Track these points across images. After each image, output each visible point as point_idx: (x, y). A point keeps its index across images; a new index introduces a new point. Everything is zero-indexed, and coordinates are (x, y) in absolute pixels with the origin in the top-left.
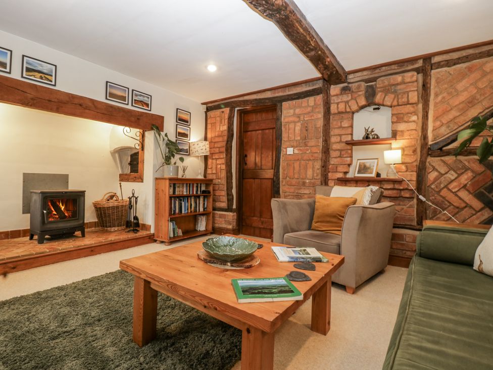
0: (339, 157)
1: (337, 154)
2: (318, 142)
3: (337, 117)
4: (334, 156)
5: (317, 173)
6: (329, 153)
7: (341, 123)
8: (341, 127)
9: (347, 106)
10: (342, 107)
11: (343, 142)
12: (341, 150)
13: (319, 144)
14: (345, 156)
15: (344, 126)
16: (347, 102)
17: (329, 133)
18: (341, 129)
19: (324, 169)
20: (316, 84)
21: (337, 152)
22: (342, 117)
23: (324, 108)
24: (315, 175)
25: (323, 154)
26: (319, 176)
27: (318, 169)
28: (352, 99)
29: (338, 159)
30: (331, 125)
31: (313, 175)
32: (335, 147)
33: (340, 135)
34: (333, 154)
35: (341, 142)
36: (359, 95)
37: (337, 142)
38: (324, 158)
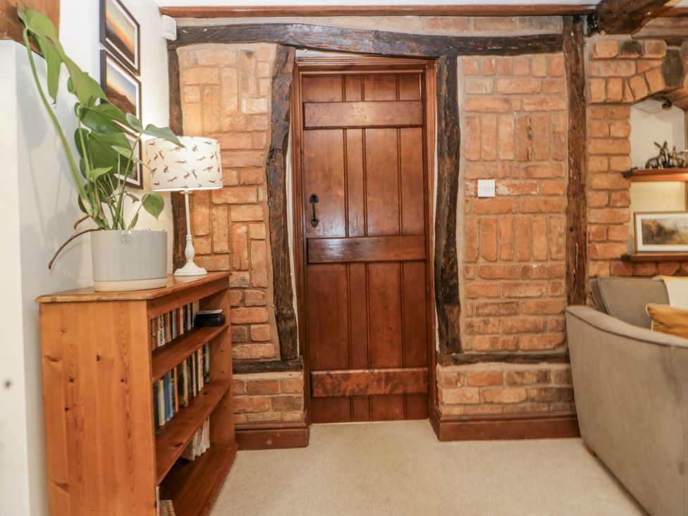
0: (608, 206)
1: (602, 198)
2: (561, 168)
3: (601, 112)
4: (597, 204)
5: (557, 245)
6: (584, 198)
7: (609, 126)
8: (609, 136)
9: (627, 88)
10: (615, 89)
11: (616, 172)
12: (609, 191)
13: (563, 175)
14: (618, 205)
15: (616, 135)
16: (626, 80)
17: (584, 147)
18: (611, 141)
19: (573, 234)
20: (548, 24)
21: (603, 194)
22: (613, 113)
23: (569, 86)
24: (554, 249)
25: (571, 198)
26: (563, 254)
27: (560, 235)
28: (637, 74)
29: (605, 211)
30: (588, 130)
31: (549, 249)
32: (598, 181)
33: (608, 155)
34: (594, 198)
35: (609, 171)
36: (652, 69)
37: (603, 172)
38: (574, 207)
